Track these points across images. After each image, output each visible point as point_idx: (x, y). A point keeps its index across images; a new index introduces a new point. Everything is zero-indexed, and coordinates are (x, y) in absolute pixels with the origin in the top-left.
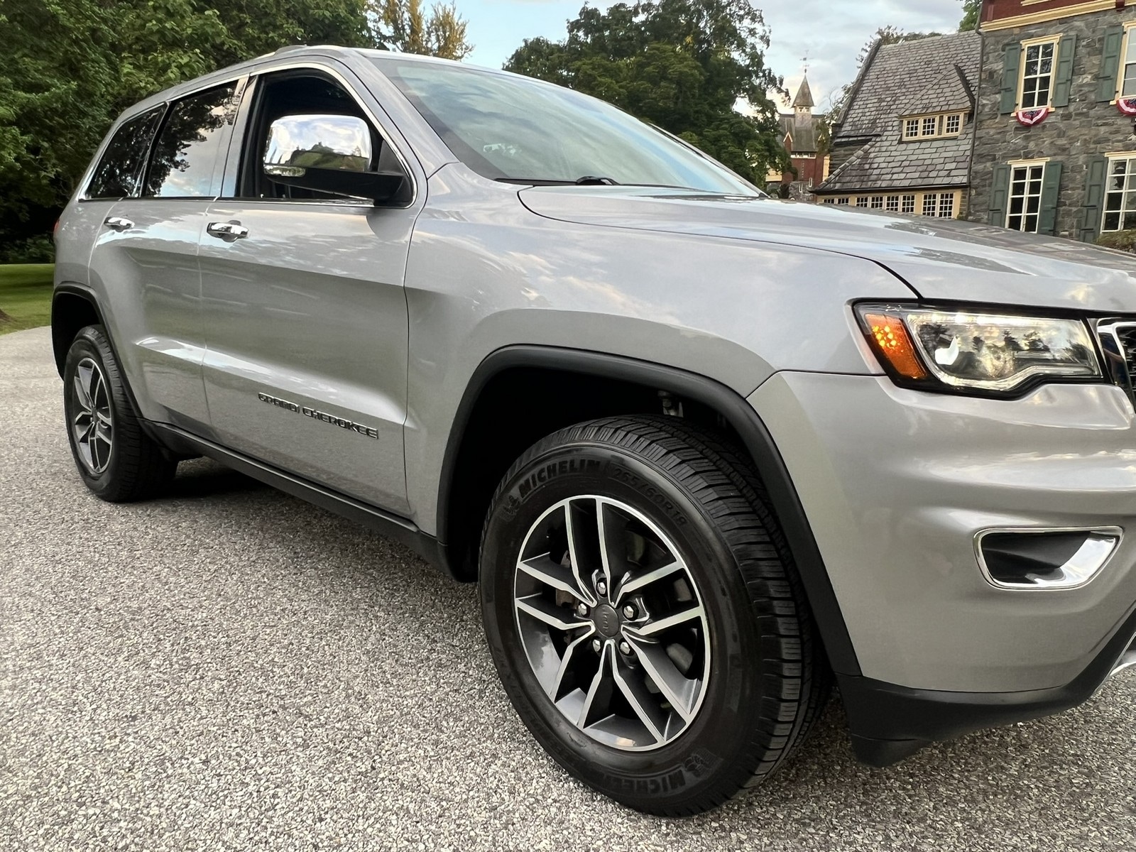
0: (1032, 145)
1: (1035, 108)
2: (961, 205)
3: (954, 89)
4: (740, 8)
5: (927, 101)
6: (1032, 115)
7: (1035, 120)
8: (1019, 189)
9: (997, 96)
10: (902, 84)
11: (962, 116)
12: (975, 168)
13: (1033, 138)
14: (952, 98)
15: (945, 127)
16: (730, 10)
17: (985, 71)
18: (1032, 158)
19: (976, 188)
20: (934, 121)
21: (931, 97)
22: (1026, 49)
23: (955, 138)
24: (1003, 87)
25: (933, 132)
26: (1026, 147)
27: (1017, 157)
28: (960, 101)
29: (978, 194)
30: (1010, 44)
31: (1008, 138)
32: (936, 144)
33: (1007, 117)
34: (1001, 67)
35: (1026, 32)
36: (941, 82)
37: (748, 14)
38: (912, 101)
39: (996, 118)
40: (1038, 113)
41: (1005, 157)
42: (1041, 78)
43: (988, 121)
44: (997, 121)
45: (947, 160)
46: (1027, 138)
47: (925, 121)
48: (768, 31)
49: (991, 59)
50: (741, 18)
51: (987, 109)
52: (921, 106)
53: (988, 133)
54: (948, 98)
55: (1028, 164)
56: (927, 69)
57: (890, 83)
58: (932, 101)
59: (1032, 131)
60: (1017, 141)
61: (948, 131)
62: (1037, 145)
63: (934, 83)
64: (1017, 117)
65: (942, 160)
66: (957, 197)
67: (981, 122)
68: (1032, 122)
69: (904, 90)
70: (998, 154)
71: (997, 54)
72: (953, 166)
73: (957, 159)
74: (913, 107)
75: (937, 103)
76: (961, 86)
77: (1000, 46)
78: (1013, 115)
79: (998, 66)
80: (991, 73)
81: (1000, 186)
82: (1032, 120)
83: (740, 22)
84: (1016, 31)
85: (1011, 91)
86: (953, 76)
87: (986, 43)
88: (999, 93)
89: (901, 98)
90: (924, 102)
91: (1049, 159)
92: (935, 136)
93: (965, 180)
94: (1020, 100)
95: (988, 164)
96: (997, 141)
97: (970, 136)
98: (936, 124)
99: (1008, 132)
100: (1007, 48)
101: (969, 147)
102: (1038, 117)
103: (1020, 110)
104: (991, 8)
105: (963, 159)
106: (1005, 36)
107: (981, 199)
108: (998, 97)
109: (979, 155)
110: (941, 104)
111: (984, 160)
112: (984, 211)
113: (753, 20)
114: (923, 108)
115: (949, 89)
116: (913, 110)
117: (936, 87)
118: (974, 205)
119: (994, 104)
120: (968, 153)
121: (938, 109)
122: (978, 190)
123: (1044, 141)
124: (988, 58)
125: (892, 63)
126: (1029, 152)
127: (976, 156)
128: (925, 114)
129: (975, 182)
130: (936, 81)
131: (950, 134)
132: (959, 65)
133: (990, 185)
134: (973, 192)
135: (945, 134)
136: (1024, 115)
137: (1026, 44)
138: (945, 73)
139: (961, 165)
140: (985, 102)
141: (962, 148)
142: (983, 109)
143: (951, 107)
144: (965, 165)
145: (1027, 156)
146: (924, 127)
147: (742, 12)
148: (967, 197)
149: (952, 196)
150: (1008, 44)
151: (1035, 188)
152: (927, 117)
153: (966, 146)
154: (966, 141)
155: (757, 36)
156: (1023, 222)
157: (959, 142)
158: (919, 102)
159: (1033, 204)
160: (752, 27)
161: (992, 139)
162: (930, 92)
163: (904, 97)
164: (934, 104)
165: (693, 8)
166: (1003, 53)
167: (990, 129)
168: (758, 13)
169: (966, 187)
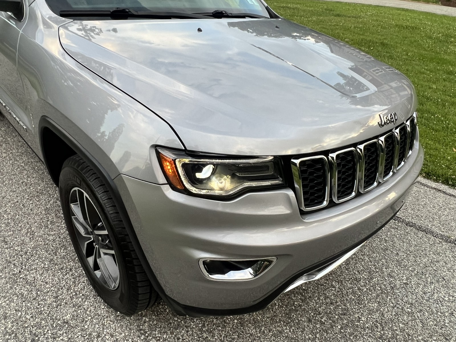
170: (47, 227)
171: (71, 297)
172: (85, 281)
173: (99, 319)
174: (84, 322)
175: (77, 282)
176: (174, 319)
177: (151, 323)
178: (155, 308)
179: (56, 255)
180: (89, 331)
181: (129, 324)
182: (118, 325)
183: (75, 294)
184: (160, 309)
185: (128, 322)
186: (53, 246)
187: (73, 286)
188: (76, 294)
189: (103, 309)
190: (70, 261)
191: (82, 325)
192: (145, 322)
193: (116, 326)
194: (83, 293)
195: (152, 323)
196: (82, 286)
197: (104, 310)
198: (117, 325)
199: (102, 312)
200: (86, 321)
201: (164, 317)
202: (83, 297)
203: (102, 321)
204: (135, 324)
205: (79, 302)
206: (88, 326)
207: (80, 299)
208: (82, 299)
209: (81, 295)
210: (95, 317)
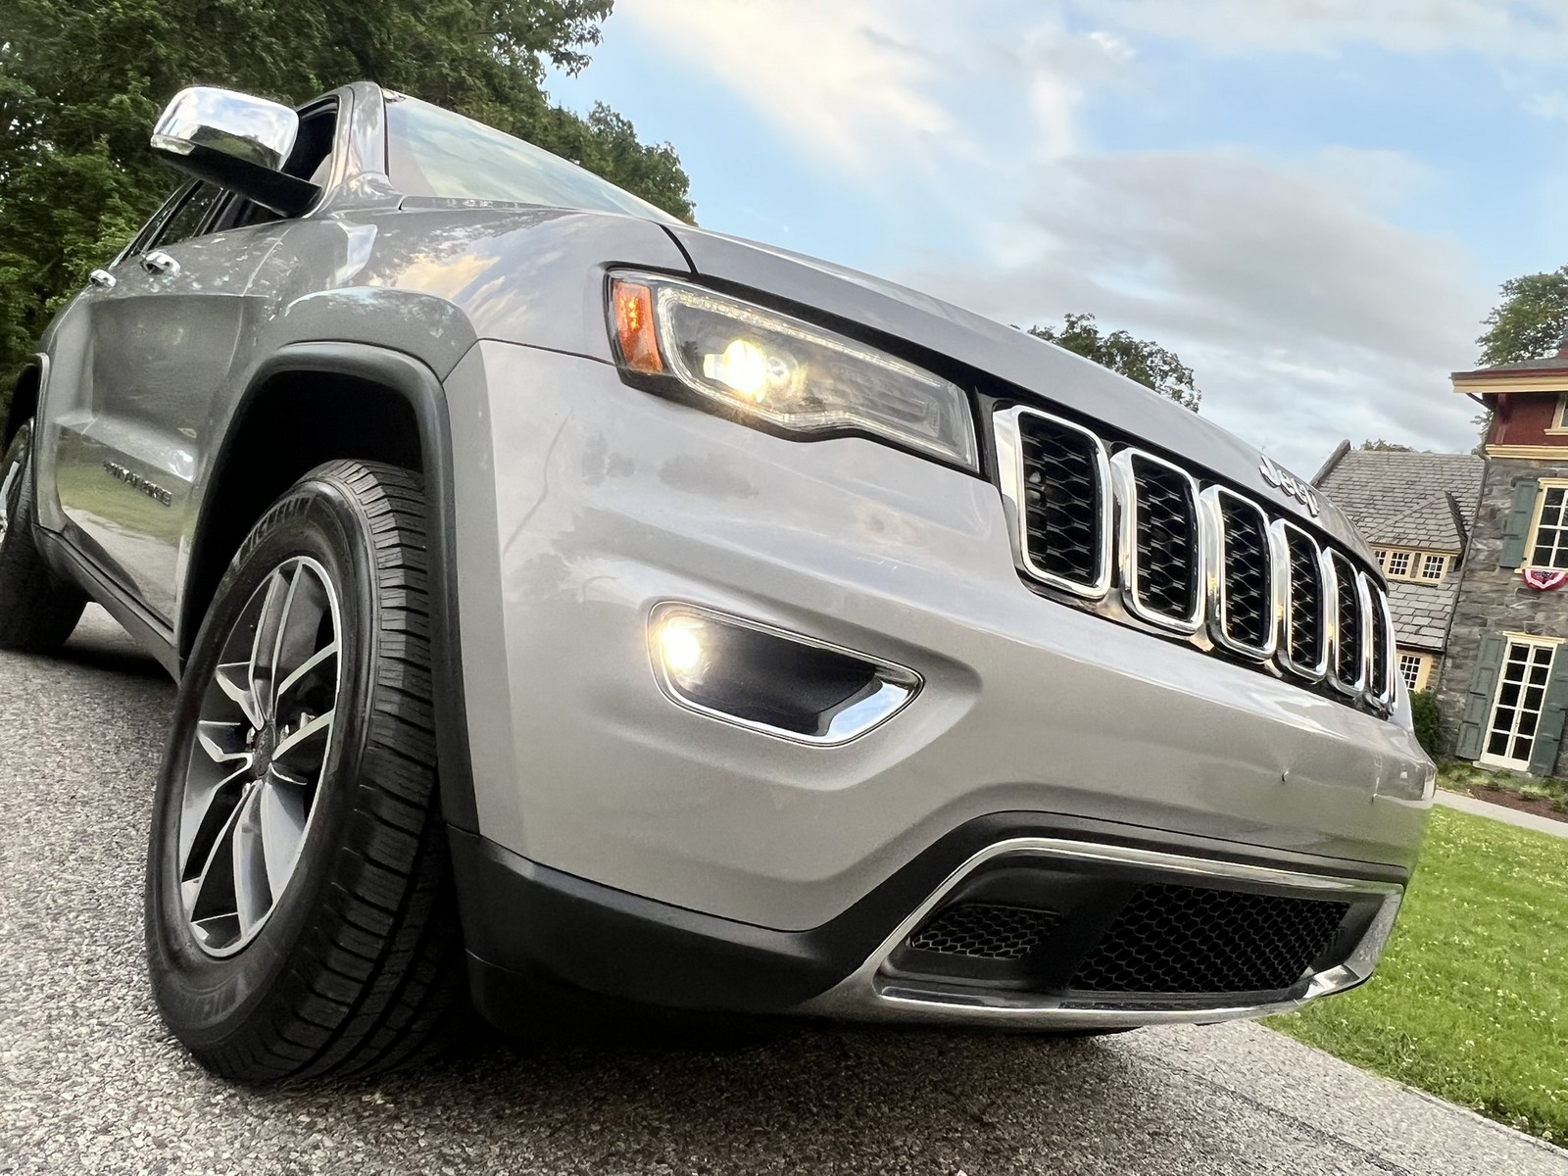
0: (1540, 617)
1: (1551, 568)
2: (1430, 677)
3: (1442, 522)
4: (1165, 362)
5: (1402, 530)
6: (1545, 577)
7: (1548, 584)
8: (1515, 672)
9: (1498, 542)
10: (1371, 502)
11: (1447, 559)
12: (1456, 630)
13: (1541, 608)
14: (1437, 533)
15: (1421, 569)
16: (1152, 362)
17: (1486, 506)
18: (1538, 634)
19: (1453, 658)
20: (1407, 557)
21: (1407, 525)
22: (1545, 491)
23: (1434, 587)
24: (1508, 531)
25: (1403, 572)
26: (1533, 618)
27: (1519, 628)
28: (1447, 540)
29: (1456, 666)
30: (1524, 480)
31: (1507, 599)
32: (1405, 588)
33: (1508, 573)
34: (1507, 505)
35: (1547, 468)
36: (1424, 511)
37: (1174, 371)
38: (1381, 527)
39: (1494, 570)
40: (1554, 576)
41: (1499, 624)
42: (1562, 531)
43: (1482, 573)
44: (1493, 574)
45: (1418, 612)
46: (1535, 606)
47: (1395, 556)
48: (1196, 397)
49: (1494, 493)
50: (1164, 375)
51: (1481, 557)
52: (1392, 535)
53: (1480, 588)
54: (1431, 533)
55: (1533, 642)
56: (1408, 491)
57: (1356, 497)
58: (1408, 531)
59: (1543, 599)
60: (1520, 607)
61: (1425, 574)
62: (1548, 618)
63: (1414, 509)
64: (1523, 575)
65: (1411, 611)
66: (1426, 663)
67: (1472, 571)
68: (1543, 586)
69: (1372, 511)
70: (1491, 619)
71: (1503, 487)
72: (1425, 621)
73: (1432, 614)
74: (1381, 534)
75: (1414, 536)
76: (1451, 520)
77: (1510, 479)
78: (1517, 571)
79: (1504, 504)
80: (1493, 513)
81: (1490, 662)
82: (1544, 583)
83: (1162, 379)
84: (1534, 464)
85: (1519, 538)
86: (1441, 506)
87: (1491, 471)
88: (1501, 538)
89: (1367, 520)
90: (1396, 530)
91: (1563, 641)
92: (1406, 577)
93: (1439, 644)
94: (1530, 554)
95: (1476, 629)
96: (1492, 601)
97: (1454, 587)
98: (1411, 561)
99: (1508, 592)
100: (1519, 484)
101: (1451, 601)
102: (1553, 582)
103: (1528, 567)
104: (1503, 429)
105: (1442, 615)
106: (1518, 468)
107: (1459, 674)
108: (1499, 544)
109: (1463, 614)
110: (1421, 538)
111: (1470, 622)
112: (1463, 692)
113: (1180, 380)
114: (1395, 538)
115: (1434, 522)
116: (1380, 538)
117: (1418, 515)
118: (1449, 681)
119: (1492, 552)
120: (1449, 609)
121: (1415, 543)
122: (1458, 661)
123: (1559, 615)
124: (1491, 491)
125: (1361, 475)
126: (1536, 626)
127: (1458, 615)
128: (1397, 546)
129: (1454, 650)
130: (1416, 507)
131: (1427, 580)
132: (1453, 494)
133: (1475, 657)
134: (1449, 663)
135: (1420, 578)
136: (1533, 574)
137: (1546, 484)
138: (1431, 499)
139: (1436, 623)
140: (1480, 546)
141: (1441, 601)
142: (1476, 555)
143: (1433, 545)
144: (1443, 624)
145: (1532, 630)
146: (1393, 563)
147: (1167, 368)
148: (1440, 667)
149: (1418, 661)
150: (1521, 479)
151: (1539, 676)
152: (1399, 551)
153: (1446, 600)
154: (1450, 593)
155: (1182, 400)
156: (1517, 719)
157: (1438, 593)
158: (1391, 529)
159: (1533, 699)
160: (1177, 388)
161: (1486, 597)
162: (1406, 520)
163: (1370, 520)
164: (1411, 536)
165: (1103, 350)
166: (1513, 489)
167: (1483, 584)
168: (1186, 372)
169: (1441, 653)
170: (62, 863)
171: (50, 1016)
172: (129, 998)
173: (132, 1093)
174: (67, 1083)
175: (93, 991)
176: (440, 1168)
177: (341, 1154)
178: (371, 1124)
179: (55, 920)
180: (74, 1108)
181: (247, 1134)
182: (202, 1126)
183: (71, 1013)
184: (392, 1131)
185: (247, 1127)
186: (54, 901)
187: (77, 996)
188: (76, 1014)
189: (161, 1073)
190: (98, 943)
191: (54, 1088)
192: (316, 1147)
193: (189, 1125)
194: (104, 1020)
195: (348, 1155)
196: (110, 1003)
197: (163, 1076)
198: (195, 1124)
199: (154, 1079)
200: (75, 1084)
201: (401, 1153)
202: (96, 1028)
203: (139, 1099)
204: (275, 1141)
205: (74, 1033)
206: (75, 1096)
207: (84, 1030)
208: (93, 1032)
209: (94, 1021)
210: (117, 1083)
